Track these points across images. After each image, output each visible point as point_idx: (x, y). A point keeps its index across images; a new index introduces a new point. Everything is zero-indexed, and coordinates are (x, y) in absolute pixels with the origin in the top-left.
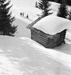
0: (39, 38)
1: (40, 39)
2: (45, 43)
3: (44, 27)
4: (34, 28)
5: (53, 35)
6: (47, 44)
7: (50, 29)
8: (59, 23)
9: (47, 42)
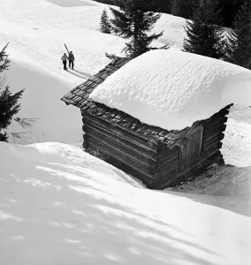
0: (117, 145)
1: (123, 148)
2: (141, 167)
3: (137, 97)
4: (97, 104)
5: (177, 132)
6: (151, 171)
7: (162, 103)
8: (202, 79)
9: (150, 161)
